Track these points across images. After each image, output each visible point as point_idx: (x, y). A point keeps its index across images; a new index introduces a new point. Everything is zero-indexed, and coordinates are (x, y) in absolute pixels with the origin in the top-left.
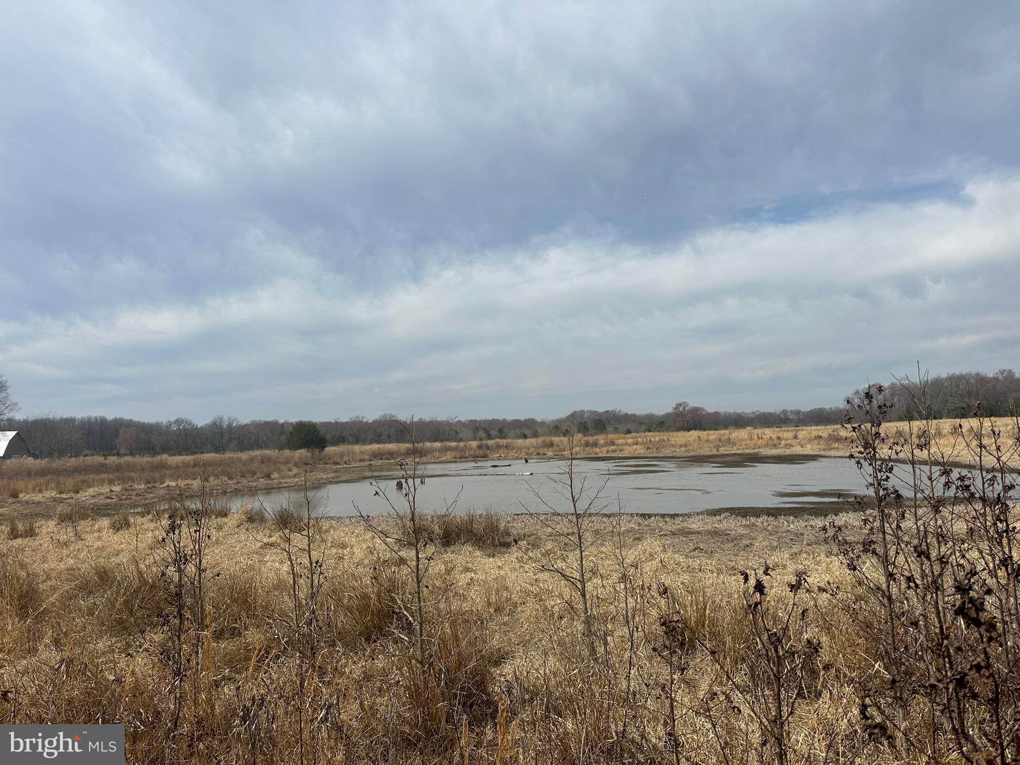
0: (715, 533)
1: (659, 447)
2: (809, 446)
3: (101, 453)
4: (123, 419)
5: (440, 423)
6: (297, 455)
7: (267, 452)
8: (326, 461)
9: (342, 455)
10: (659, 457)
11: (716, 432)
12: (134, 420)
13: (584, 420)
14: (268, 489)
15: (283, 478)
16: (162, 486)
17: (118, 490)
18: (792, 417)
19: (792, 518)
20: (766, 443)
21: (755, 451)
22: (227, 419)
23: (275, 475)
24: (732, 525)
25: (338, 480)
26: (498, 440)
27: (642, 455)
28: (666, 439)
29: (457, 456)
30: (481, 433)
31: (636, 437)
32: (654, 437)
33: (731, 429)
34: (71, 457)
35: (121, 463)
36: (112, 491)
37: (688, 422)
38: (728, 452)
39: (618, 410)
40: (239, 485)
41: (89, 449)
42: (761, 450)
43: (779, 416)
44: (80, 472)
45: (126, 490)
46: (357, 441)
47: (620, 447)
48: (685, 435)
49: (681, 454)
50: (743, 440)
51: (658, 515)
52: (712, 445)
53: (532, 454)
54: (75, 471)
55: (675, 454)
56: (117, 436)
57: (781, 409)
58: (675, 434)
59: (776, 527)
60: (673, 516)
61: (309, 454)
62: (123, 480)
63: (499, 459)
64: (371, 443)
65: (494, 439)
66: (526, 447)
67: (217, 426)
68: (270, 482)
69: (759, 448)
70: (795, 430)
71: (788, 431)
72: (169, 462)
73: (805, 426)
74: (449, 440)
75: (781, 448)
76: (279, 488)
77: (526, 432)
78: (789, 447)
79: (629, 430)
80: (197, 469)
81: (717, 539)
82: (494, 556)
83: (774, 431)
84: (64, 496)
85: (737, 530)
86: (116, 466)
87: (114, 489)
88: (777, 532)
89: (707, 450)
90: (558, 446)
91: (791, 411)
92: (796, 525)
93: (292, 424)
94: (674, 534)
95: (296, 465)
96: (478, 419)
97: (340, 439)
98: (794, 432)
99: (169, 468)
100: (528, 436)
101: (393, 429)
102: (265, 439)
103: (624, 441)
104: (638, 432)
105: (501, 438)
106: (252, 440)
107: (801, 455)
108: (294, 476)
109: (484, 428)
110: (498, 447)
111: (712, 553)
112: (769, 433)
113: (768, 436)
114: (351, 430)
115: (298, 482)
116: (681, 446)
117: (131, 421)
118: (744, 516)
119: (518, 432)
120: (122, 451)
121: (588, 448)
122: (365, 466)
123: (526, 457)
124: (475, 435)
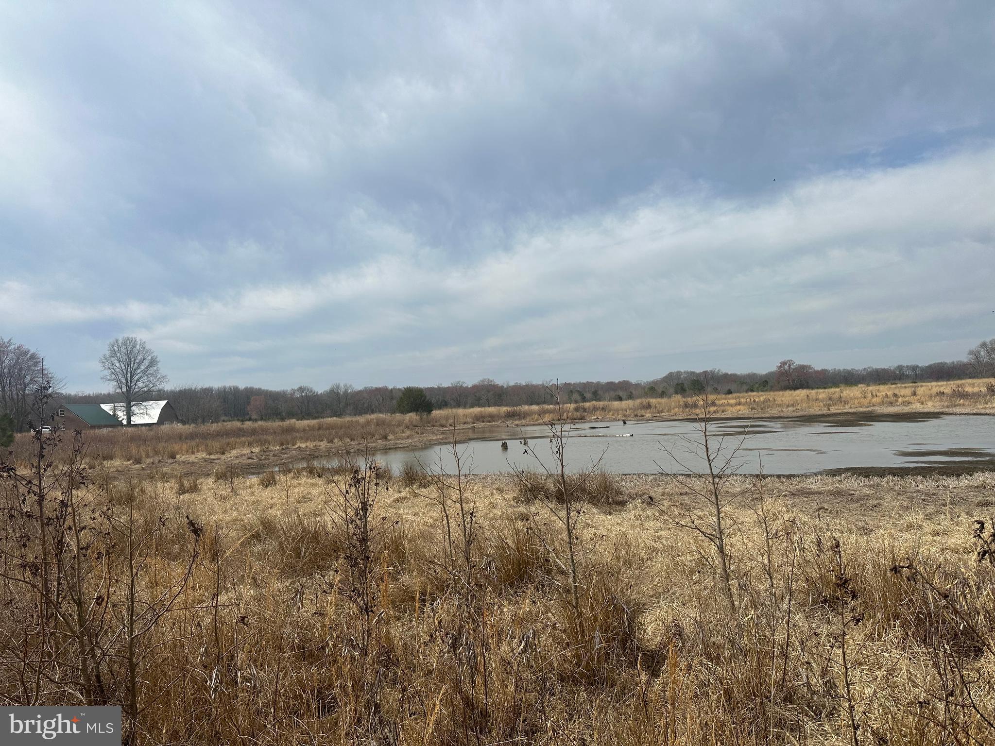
0: (838, 493)
1: (764, 407)
2: (930, 404)
3: (236, 419)
4: (253, 388)
5: (536, 387)
6: (408, 418)
7: (382, 416)
8: (434, 423)
9: (447, 418)
10: (765, 418)
11: (826, 390)
12: (263, 388)
13: (680, 382)
14: (386, 449)
15: (398, 439)
16: (294, 447)
17: (257, 451)
18: (908, 373)
19: (920, 478)
20: (881, 401)
21: (870, 409)
22: (343, 386)
23: (391, 437)
24: (855, 485)
25: (447, 441)
26: (594, 402)
27: (747, 416)
28: (771, 399)
29: (555, 418)
30: (576, 396)
31: (739, 397)
32: (759, 397)
33: (843, 387)
34: (212, 423)
35: (256, 428)
36: (252, 452)
37: (793, 381)
38: (840, 411)
39: (716, 371)
40: (360, 445)
41: (226, 415)
42: (876, 408)
43: (894, 372)
44: (222, 436)
45: (264, 451)
46: (458, 405)
47: (723, 408)
48: (792, 395)
49: (789, 414)
50: (855, 399)
51: (773, 476)
52: (822, 404)
53: (629, 416)
54: (218, 435)
55: (782, 414)
56: (249, 403)
57: (896, 365)
58: (781, 393)
59: (904, 487)
60: (789, 477)
61: (418, 417)
62: (261, 443)
63: (597, 419)
64: (472, 406)
65: (589, 401)
66: (622, 410)
67: (335, 393)
68: (387, 443)
69: (874, 406)
70: (913, 387)
71: (905, 387)
72: (297, 426)
73: (924, 382)
74: (544, 403)
75: (899, 406)
76: (396, 448)
77: (621, 394)
78: (906, 404)
79: (729, 390)
80: (321, 432)
81: (841, 499)
82: (610, 514)
83: (890, 387)
84: (213, 457)
85: (861, 490)
86: (252, 430)
87: (253, 450)
88: (906, 492)
89: (817, 409)
90: (656, 407)
91: (907, 367)
92: (927, 485)
93: (399, 389)
94: (793, 494)
95: (407, 427)
96: (572, 382)
97: (443, 403)
98: (913, 389)
99: (298, 431)
100: (624, 397)
101: (492, 393)
102: (377, 404)
103: (726, 401)
104: (739, 392)
105: (596, 400)
106: (366, 405)
107: (922, 413)
108: (406, 438)
109: (579, 391)
110: (595, 409)
111: (837, 513)
112: (885, 390)
113: (884, 394)
114: (453, 394)
115: (411, 443)
116: (788, 406)
117: (260, 389)
118: (867, 476)
119: (613, 394)
120: (254, 417)
121: (687, 410)
122: (469, 428)
123: (624, 418)
124: (570, 398)
